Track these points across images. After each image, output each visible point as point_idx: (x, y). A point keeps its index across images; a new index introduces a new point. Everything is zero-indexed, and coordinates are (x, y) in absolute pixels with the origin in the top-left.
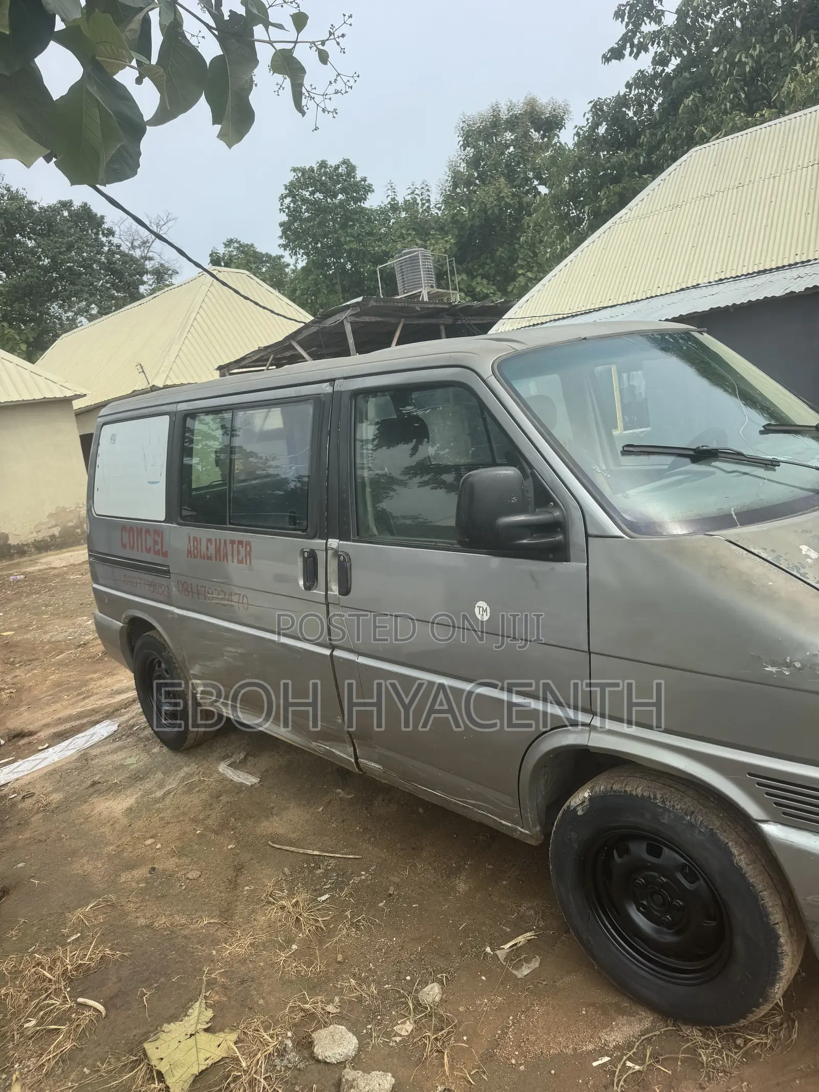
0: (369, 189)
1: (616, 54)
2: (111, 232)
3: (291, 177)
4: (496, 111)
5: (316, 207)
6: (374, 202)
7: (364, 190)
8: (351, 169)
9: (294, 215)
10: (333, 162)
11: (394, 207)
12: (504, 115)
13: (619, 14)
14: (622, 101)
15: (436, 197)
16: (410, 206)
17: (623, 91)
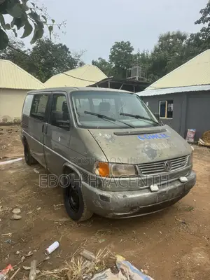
0: (133, 49)
1: (198, 22)
2: (70, 52)
3: (114, 44)
4: (169, 33)
5: (119, 52)
6: (134, 53)
7: (131, 49)
8: (129, 44)
9: (113, 54)
10: (125, 42)
11: (138, 55)
12: (171, 35)
13: (201, 12)
14: (199, 35)
15: (150, 54)
16: (143, 55)
17: (200, 32)
